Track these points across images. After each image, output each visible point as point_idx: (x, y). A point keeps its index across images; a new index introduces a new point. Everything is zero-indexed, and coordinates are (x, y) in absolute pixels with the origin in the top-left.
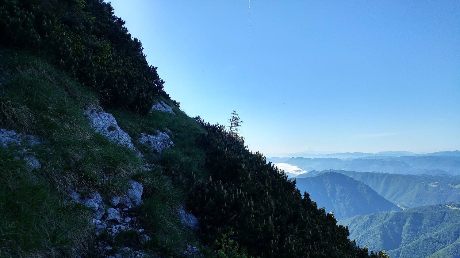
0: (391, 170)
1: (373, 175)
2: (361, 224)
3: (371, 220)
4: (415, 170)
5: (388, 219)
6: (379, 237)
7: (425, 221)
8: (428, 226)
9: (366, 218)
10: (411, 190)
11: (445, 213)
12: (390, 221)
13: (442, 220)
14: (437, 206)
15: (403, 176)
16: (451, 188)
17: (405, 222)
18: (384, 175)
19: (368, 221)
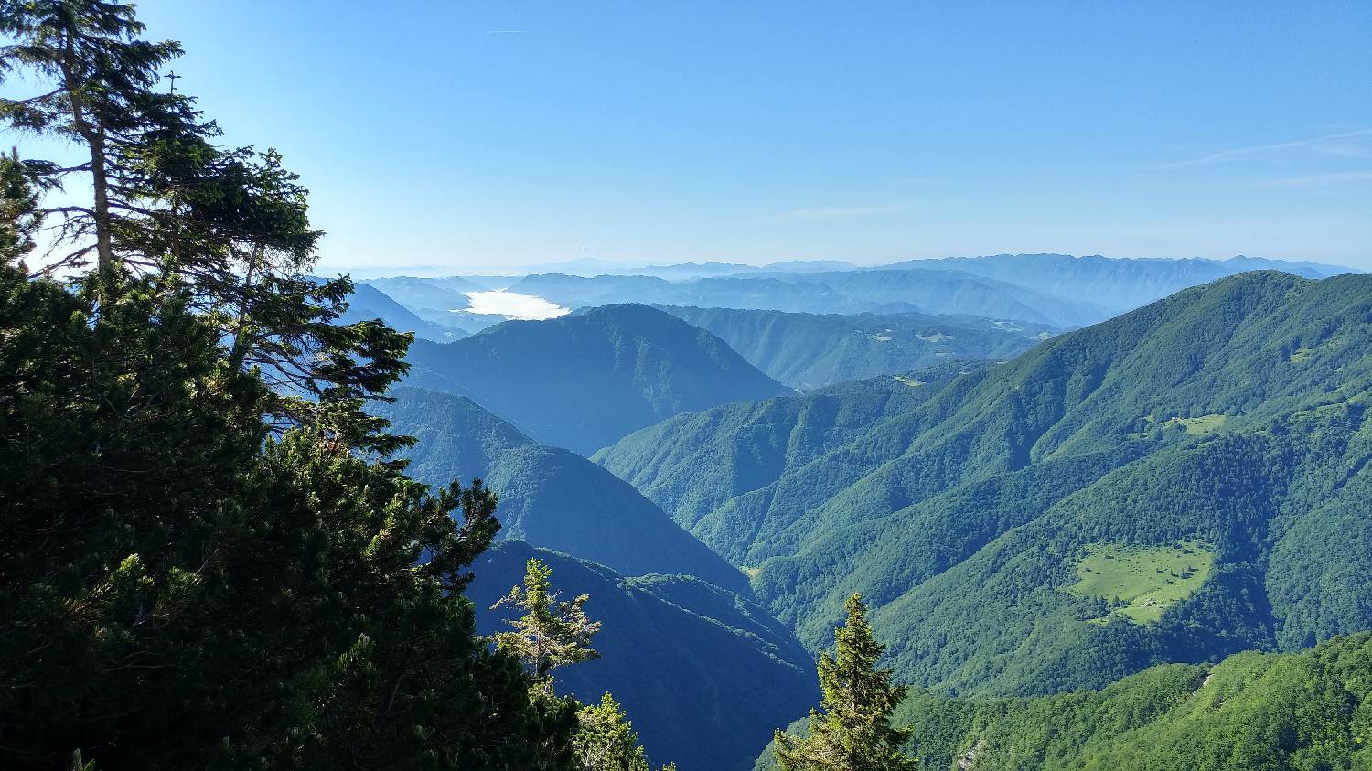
0: (792, 306)
1: (742, 316)
2: (691, 434)
3: (716, 424)
4: (849, 304)
5: (756, 416)
6: (728, 464)
7: (842, 417)
8: (849, 426)
9: (703, 417)
10: (830, 351)
11: (889, 393)
12: (762, 420)
13: (881, 412)
14: (876, 380)
15: (817, 319)
16: (922, 343)
17: (794, 421)
18: (768, 316)
19: (707, 425)
